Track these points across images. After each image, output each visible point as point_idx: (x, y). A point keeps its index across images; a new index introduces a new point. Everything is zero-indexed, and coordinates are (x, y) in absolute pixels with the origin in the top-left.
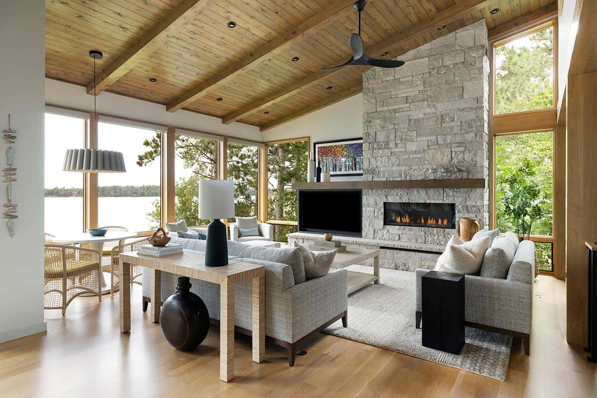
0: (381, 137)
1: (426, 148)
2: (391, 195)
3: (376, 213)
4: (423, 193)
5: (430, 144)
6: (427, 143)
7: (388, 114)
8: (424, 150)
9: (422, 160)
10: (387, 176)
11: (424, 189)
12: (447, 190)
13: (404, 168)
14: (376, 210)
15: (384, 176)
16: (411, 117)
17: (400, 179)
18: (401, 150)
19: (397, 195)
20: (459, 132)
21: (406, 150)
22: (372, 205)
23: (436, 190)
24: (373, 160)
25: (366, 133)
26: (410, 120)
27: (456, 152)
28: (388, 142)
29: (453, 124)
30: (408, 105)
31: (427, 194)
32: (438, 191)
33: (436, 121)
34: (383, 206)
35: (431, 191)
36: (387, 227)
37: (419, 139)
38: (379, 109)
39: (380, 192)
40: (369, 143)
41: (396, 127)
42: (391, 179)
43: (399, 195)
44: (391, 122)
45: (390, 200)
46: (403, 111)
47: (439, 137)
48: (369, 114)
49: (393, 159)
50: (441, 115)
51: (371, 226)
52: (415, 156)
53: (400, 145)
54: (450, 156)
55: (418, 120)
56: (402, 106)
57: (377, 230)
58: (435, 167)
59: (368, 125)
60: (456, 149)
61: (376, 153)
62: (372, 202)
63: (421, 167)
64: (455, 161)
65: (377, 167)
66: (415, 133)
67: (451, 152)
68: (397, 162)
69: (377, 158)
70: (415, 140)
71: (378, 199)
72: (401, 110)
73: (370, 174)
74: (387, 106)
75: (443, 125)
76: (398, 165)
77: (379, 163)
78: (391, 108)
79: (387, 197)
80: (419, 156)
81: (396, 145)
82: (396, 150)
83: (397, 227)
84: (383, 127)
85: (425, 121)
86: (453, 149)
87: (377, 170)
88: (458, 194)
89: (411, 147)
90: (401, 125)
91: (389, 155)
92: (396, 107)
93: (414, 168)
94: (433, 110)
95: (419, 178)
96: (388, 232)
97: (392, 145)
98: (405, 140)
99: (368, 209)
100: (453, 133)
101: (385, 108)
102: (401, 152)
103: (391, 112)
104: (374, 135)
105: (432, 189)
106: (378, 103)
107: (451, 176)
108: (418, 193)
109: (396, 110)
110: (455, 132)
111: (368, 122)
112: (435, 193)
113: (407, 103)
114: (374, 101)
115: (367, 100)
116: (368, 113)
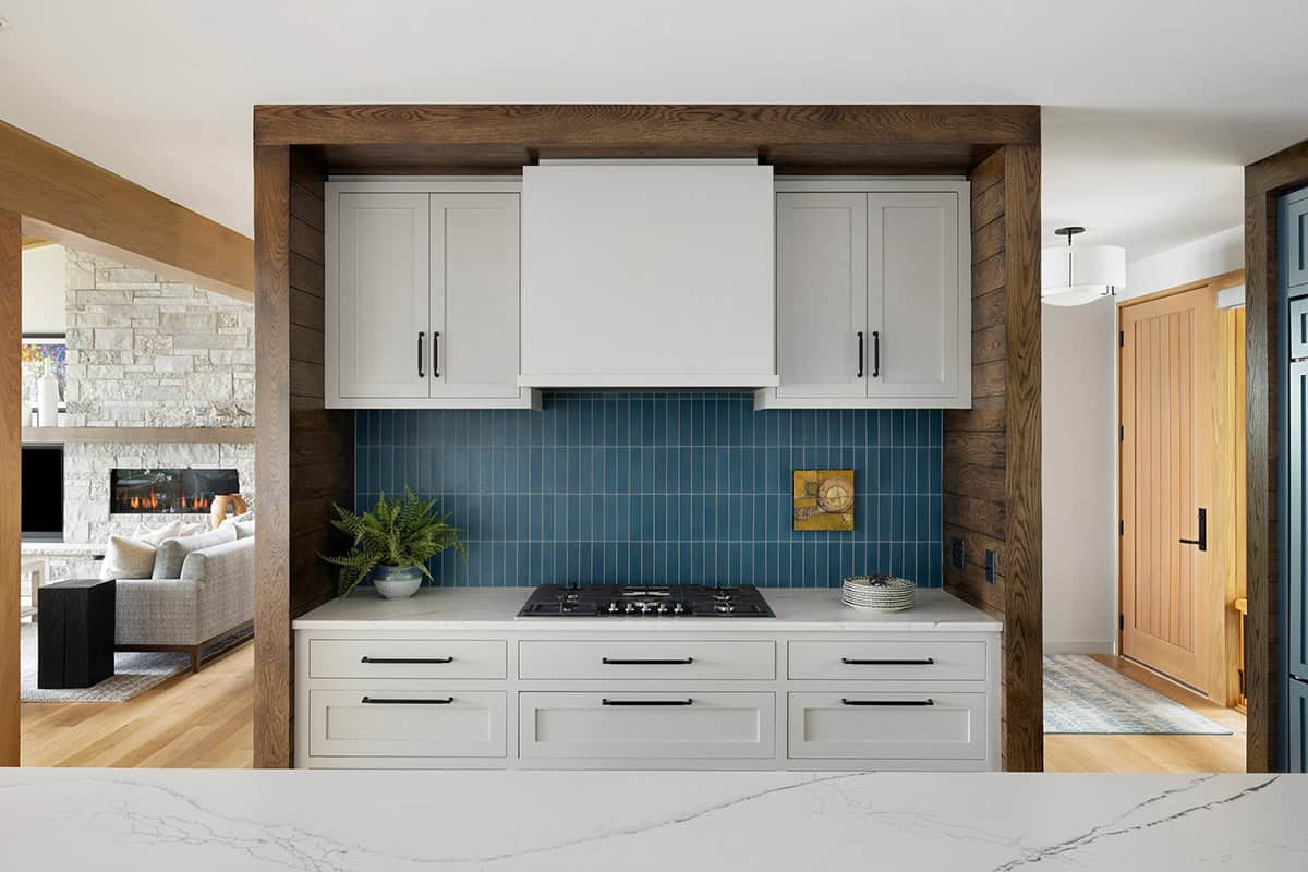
0: (105, 341)
1: (192, 370)
2: (124, 455)
3: (94, 490)
4: (184, 451)
5: (197, 363)
6: (191, 362)
7: (119, 299)
8: (186, 373)
9: (184, 390)
10: (116, 417)
11: (186, 445)
12: (226, 446)
13: (150, 404)
14: (94, 485)
15: (110, 418)
16: (163, 310)
17: (141, 424)
18: (145, 369)
19: (137, 454)
20: (245, 346)
21: (154, 369)
22: (84, 474)
23: (207, 445)
24: (87, 386)
25: (73, 330)
26: (161, 315)
27: (240, 380)
28: (120, 352)
29: (237, 331)
30: (157, 285)
31: (191, 451)
32: (211, 448)
33: (208, 322)
34: (109, 476)
35: (198, 448)
36: (117, 516)
37: (177, 353)
38: (98, 286)
39: (102, 448)
40: (80, 351)
41: (135, 325)
42: (125, 425)
43: (141, 454)
44: (125, 314)
45: (123, 464)
46: (149, 296)
47: (212, 352)
48: (80, 293)
49: (129, 386)
50: (218, 314)
51: (82, 517)
52: (171, 382)
53: (142, 361)
54: (231, 387)
55: (175, 317)
56: (146, 286)
57: (95, 525)
58: (206, 404)
59: (77, 314)
60: (241, 376)
61: (94, 372)
62: (86, 469)
63: (181, 402)
64: (239, 395)
65: (95, 399)
66: (171, 339)
67: (233, 379)
68: (137, 392)
69: (98, 382)
70: (171, 353)
71: (99, 464)
72: (144, 293)
73: (81, 412)
74: (117, 282)
75: (220, 332)
76: (139, 397)
77: (99, 392)
78: (123, 286)
79: (116, 459)
80: (177, 382)
81: (135, 359)
82: (135, 368)
83: (136, 515)
84: (109, 322)
85: (188, 319)
86: (235, 376)
87: (96, 406)
88: (241, 454)
89: (165, 365)
90: (146, 322)
91: (121, 377)
92: (134, 286)
93: (168, 404)
94: (202, 302)
95: (178, 424)
96: (118, 526)
97: (127, 358)
98: (152, 352)
99: (77, 482)
100: (236, 346)
101: (114, 286)
102: (144, 373)
103: (125, 295)
104: (90, 335)
105: (201, 445)
106: (98, 274)
107: (232, 422)
108: (176, 449)
109: (134, 291)
110: (240, 346)
111: (78, 308)
112: (206, 452)
113: (155, 281)
114: (90, 267)
115: (76, 263)
116: (77, 290)
